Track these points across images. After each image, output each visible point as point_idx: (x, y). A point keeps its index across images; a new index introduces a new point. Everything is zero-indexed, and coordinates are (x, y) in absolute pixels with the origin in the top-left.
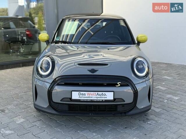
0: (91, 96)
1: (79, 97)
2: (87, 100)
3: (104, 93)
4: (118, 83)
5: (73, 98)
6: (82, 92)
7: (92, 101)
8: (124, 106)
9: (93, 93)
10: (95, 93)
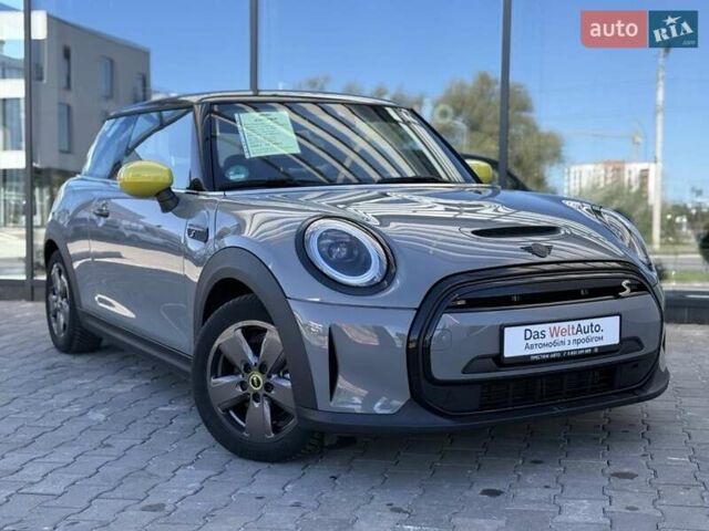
0: (560, 338)
3: (595, 321)
4: (624, 283)
6: (534, 328)
8: (636, 366)
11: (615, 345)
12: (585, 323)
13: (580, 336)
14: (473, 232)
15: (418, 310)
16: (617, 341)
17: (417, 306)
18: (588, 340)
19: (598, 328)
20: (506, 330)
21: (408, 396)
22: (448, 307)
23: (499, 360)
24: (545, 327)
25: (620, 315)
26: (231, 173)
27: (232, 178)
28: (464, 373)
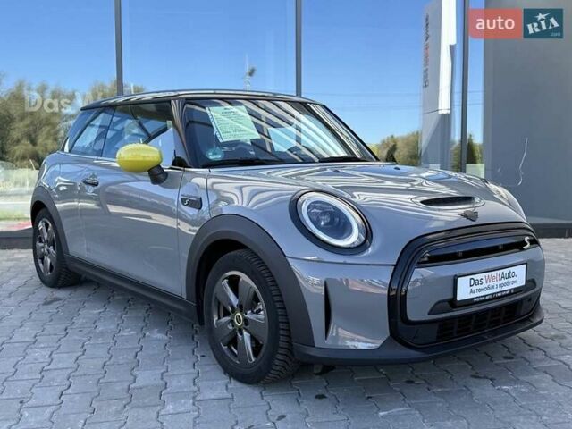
0: (492, 284)
1: (471, 292)
2: (485, 296)
3: (512, 269)
4: (526, 239)
5: (459, 298)
6: (475, 277)
7: (494, 298)
9: (494, 273)
10: (498, 272)
11: (522, 286)
12: (506, 271)
13: (504, 281)
14: (422, 202)
15: (395, 266)
16: (524, 284)
17: (395, 263)
18: (507, 284)
19: (513, 275)
20: (459, 279)
21: (387, 334)
22: (419, 263)
23: (453, 303)
24: (482, 276)
25: (526, 263)
26: (210, 154)
27: (211, 158)
28: (429, 314)
